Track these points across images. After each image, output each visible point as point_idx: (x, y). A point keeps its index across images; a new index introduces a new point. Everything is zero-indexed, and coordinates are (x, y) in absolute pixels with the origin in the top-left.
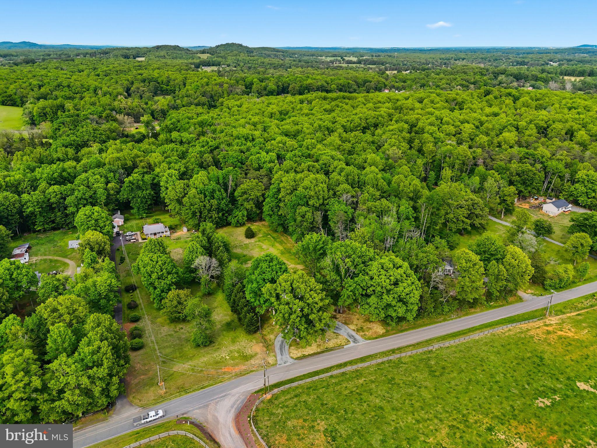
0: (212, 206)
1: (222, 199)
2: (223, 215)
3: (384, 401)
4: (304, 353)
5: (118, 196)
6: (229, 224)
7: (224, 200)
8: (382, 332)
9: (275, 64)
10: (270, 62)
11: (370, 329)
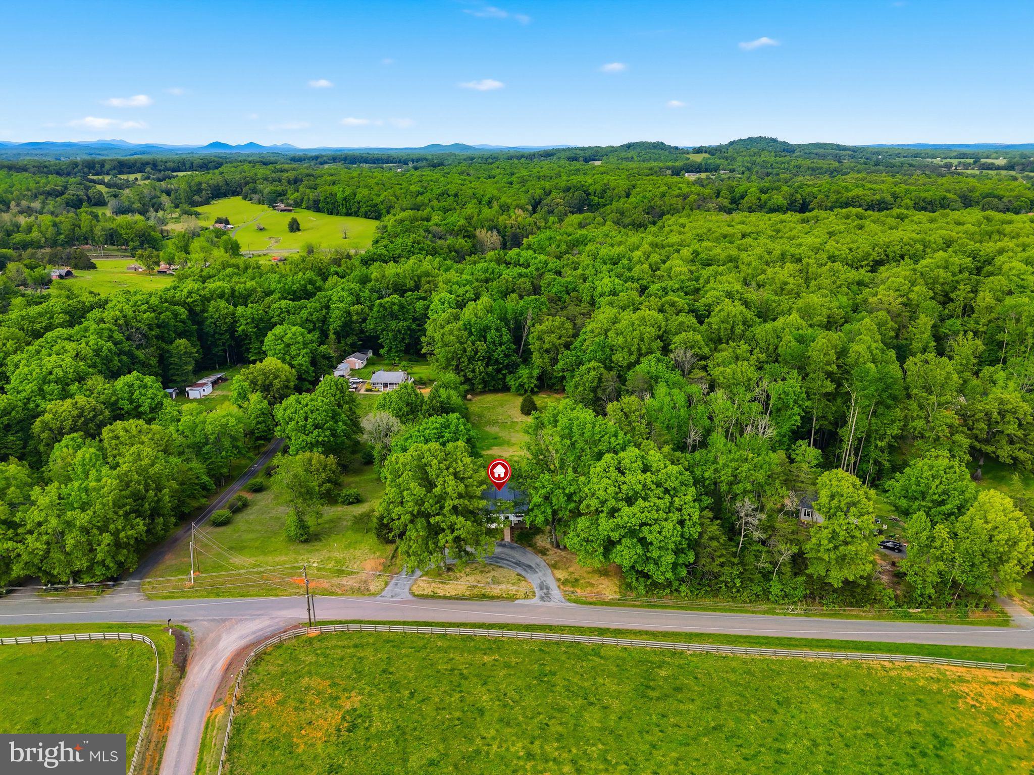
0: (476, 352)
1: (501, 345)
2: (499, 371)
3: (497, 703)
4: (438, 591)
5: (364, 325)
6: (506, 389)
7: (503, 347)
8: (610, 597)
9: (821, 168)
10: (812, 165)
11: (592, 585)
